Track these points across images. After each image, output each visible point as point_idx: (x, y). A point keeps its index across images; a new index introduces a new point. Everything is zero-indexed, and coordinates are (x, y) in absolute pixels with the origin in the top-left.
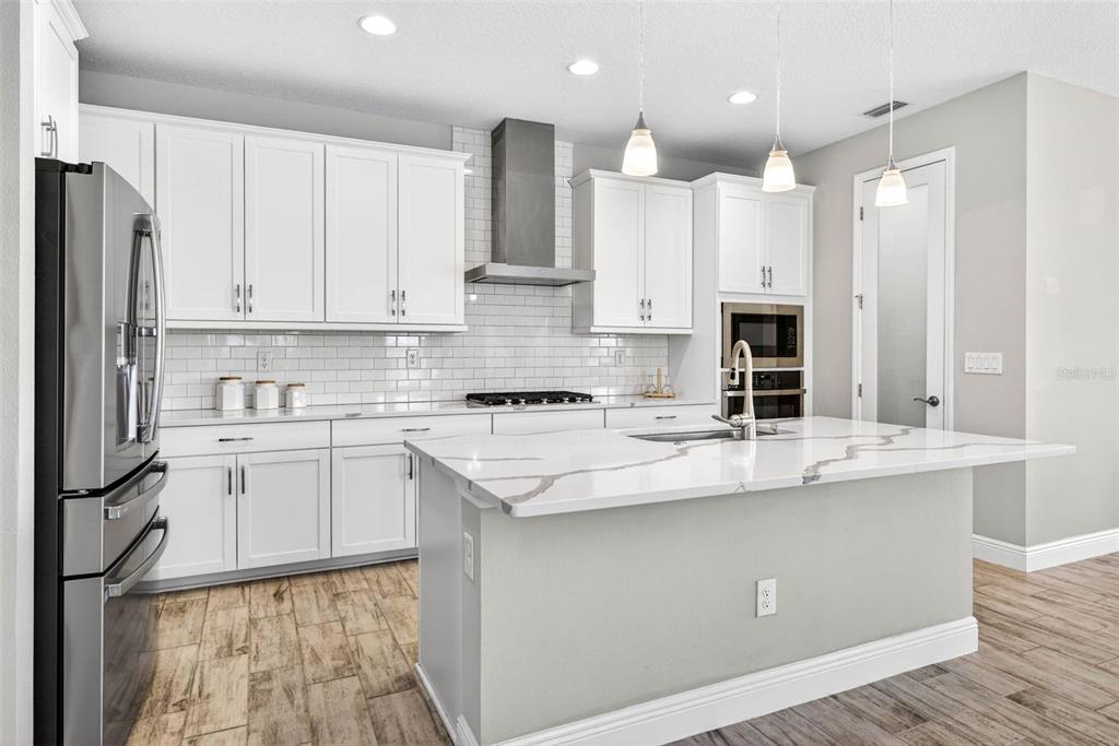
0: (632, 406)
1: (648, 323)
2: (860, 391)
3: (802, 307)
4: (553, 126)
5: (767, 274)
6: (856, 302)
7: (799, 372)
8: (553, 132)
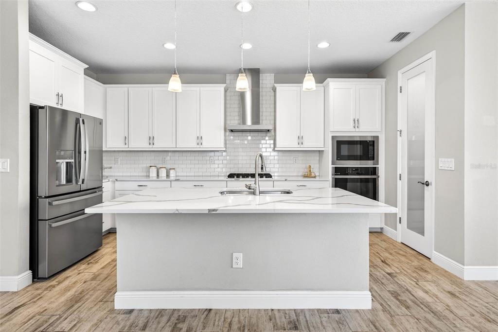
0: (286, 180)
1: (302, 146)
2: (400, 177)
3: (378, 137)
4: (259, 69)
5: (357, 122)
6: (399, 133)
7: (376, 167)
8: (259, 71)
